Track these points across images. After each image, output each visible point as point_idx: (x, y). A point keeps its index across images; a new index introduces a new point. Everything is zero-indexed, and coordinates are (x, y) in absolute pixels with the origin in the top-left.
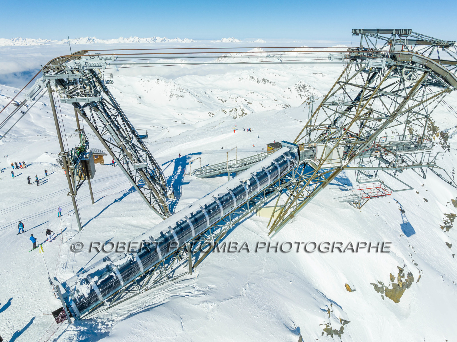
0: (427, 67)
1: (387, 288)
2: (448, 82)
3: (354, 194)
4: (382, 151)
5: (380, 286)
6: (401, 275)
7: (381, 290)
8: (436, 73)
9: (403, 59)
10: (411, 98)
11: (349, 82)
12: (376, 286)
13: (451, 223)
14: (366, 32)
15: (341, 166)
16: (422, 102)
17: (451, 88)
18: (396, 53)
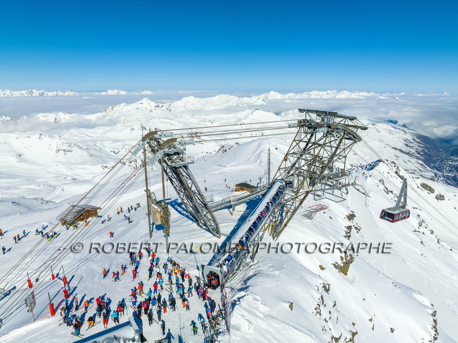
0: (345, 131)
1: (340, 266)
2: (355, 138)
3: (307, 211)
4: (326, 180)
5: (337, 265)
6: (347, 256)
7: (338, 267)
8: (349, 133)
9: (334, 128)
10: (340, 148)
11: (303, 140)
12: (334, 265)
13: (350, 233)
14: (308, 111)
15: (309, 190)
16: (344, 149)
17: (357, 140)
18: (331, 125)
